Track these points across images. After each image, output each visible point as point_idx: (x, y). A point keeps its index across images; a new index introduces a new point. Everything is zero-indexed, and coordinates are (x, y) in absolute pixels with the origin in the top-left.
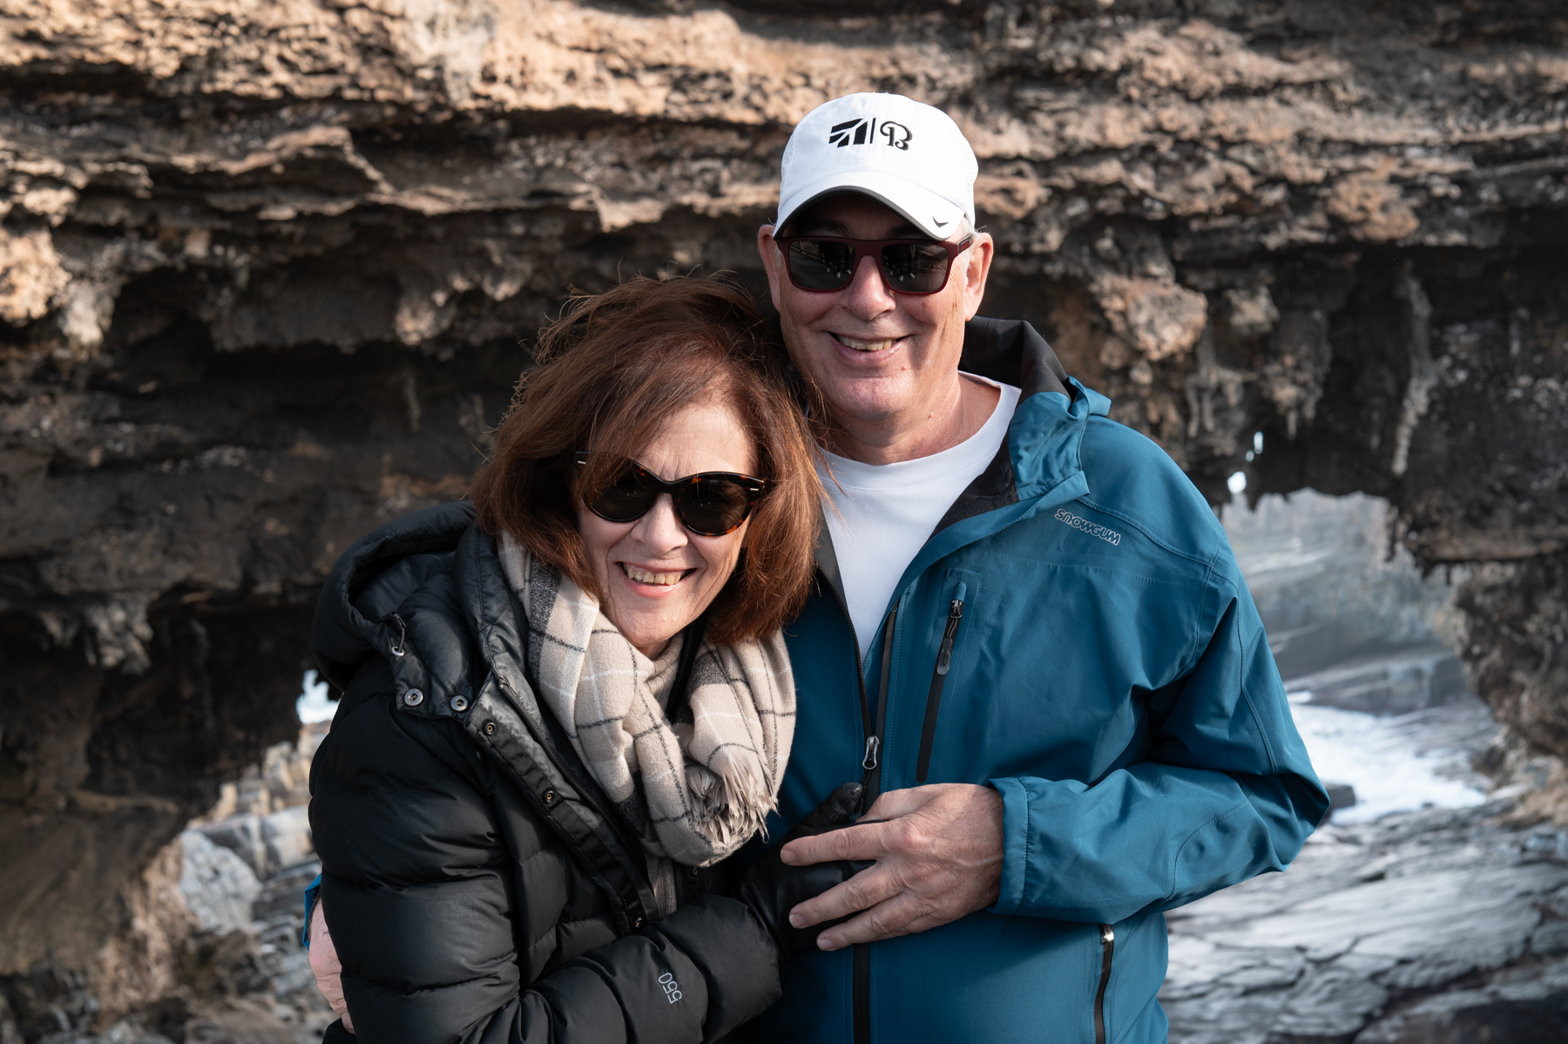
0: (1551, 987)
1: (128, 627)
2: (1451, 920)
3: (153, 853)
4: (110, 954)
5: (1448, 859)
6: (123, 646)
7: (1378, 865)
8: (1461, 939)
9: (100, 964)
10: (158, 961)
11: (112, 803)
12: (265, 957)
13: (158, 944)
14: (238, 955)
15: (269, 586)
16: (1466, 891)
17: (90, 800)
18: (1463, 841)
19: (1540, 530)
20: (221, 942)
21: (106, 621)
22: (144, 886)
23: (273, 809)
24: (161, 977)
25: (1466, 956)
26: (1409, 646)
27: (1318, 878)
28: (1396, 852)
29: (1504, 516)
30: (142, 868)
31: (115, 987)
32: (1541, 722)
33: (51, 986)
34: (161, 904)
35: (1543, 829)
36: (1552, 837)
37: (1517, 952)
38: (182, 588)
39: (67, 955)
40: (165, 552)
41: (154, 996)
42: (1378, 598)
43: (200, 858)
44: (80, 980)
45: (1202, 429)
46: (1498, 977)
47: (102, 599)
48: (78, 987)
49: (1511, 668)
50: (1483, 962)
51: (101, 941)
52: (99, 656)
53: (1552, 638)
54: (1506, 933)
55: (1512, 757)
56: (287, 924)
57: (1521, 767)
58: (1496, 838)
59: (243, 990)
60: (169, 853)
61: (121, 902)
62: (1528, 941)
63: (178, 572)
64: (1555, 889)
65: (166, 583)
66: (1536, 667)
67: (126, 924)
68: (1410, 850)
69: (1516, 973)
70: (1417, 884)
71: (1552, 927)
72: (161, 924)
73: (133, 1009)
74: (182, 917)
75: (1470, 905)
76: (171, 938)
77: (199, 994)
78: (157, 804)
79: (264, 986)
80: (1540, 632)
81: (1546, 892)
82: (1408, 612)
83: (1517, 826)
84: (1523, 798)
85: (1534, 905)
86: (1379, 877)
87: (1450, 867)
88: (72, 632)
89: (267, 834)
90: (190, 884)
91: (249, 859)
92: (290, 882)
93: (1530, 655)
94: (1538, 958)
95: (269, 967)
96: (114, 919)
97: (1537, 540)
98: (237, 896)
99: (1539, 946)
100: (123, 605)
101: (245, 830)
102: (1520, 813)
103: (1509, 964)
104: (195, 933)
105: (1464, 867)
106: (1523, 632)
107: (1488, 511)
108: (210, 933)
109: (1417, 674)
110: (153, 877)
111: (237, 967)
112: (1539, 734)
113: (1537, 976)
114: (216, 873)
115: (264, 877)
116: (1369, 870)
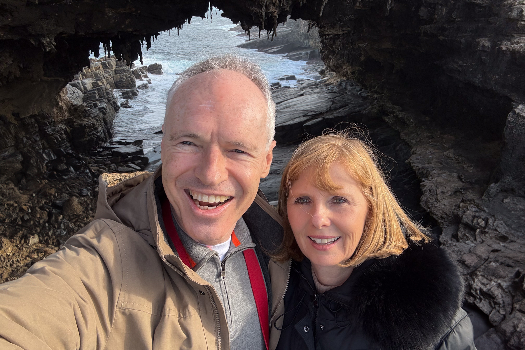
0: (335, 116)
1: (51, 42)
2: (317, 104)
3: (61, 89)
4: (55, 110)
5: (314, 91)
6: (50, 47)
7: (302, 92)
8: (318, 107)
9: (53, 112)
10: (66, 111)
11: (50, 79)
12: (88, 110)
13: (65, 107)
14: (83, 110)
15: (82, 33)
16: (319, 98)
17: (45, 78)
18: (317, 88)
19: (344, 29)
20: (78, 107)
21: (46, 41)
22: (60, 96)
23: (83, 79)
24: (67, 114)
25: (319, 110)
26: (305, 48)
27: (291, 94)
28: (305, 90)
29: (338, 26)
30: (59, 92)
31: (57, 116)
32: (334, 65)
33: (44, 117)
34: (64, 100)
35: (331, 86)
36: (333, 87)
37: (328, 110)
38: (62, 33)
39: (46, 111)
40: (57, 25)
41: (66, 118)
42: (301, 38)
43: (70, 89)
44: (50, 115)
45: (283, 4)
46: (325, 114)
47: (44, 36)
48: (50, 117)
49: (329, 55)
50: (322, 111)
51: (53, 108)
52: (45, 49)
53: (338, 49)
54: (326, 106)
55: (326, 71)
56: (92, 103)
57: (328, 74)
58: (323, 87)
59: (85, 117)
60: (64, 89)
61: (56, 100)
62: (330, 107)
63: (61, 30)
64: (335, 98)
65: (58, 32)
66: (334, 55)
67: (58, 104)
68: (308, 89)
69: (328, 113)
70: (310, 96)
71: (335, 105)
72: (65, 103)
73: (62, 121)
74: (69, 102)
75: (320, 101)
76: (67, 106)
77: (75, 118)
78: (60, 79)
79: (89, 116)
80: (336, 47)
81: (333, 98)
82: (306, 41)
83: (327, 85)
84: (328, 80)
85: (331, 101)
86: (302, 95)
87: (315, 93)
88: (37, 43)
89: (83, 84)
90: (69, 95)
91: (80, 89)
92: (90, 94)
93: (333, 52)
94: (332, 110)
95: (89, 112)
96: (55, 103)
97: (343, 31)
98: (79, 97)
99: (332, 109)
100: (49, 38)
101: (78, 83)
102: (327, 82)
103: (327, 112)
104: (72, 105)
105: (318, 93)
106: (332, 47)
107: (335, 24)
108: (76, 105)
109: (307, 53)
110: (61, 94)
111: (83, 112)
112: (333, 68)
113: (332, 114)
114: (74, 92)
115: (84, 93)
116: (300, 93)
